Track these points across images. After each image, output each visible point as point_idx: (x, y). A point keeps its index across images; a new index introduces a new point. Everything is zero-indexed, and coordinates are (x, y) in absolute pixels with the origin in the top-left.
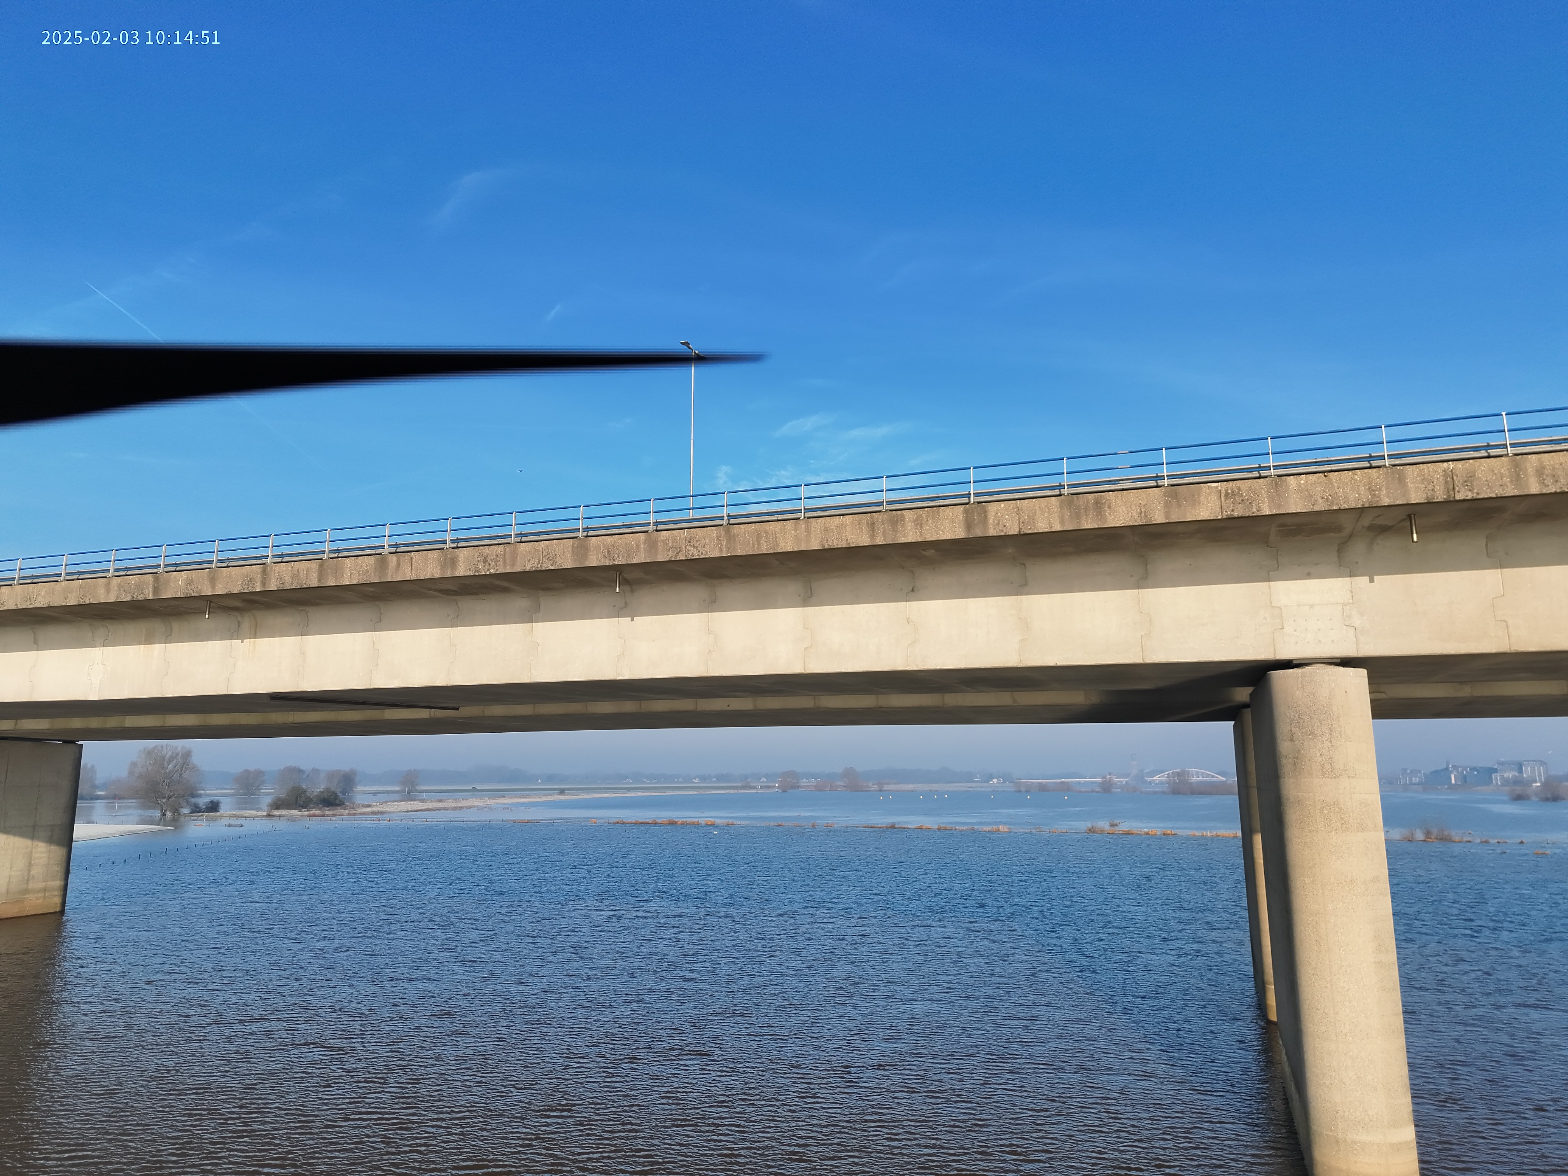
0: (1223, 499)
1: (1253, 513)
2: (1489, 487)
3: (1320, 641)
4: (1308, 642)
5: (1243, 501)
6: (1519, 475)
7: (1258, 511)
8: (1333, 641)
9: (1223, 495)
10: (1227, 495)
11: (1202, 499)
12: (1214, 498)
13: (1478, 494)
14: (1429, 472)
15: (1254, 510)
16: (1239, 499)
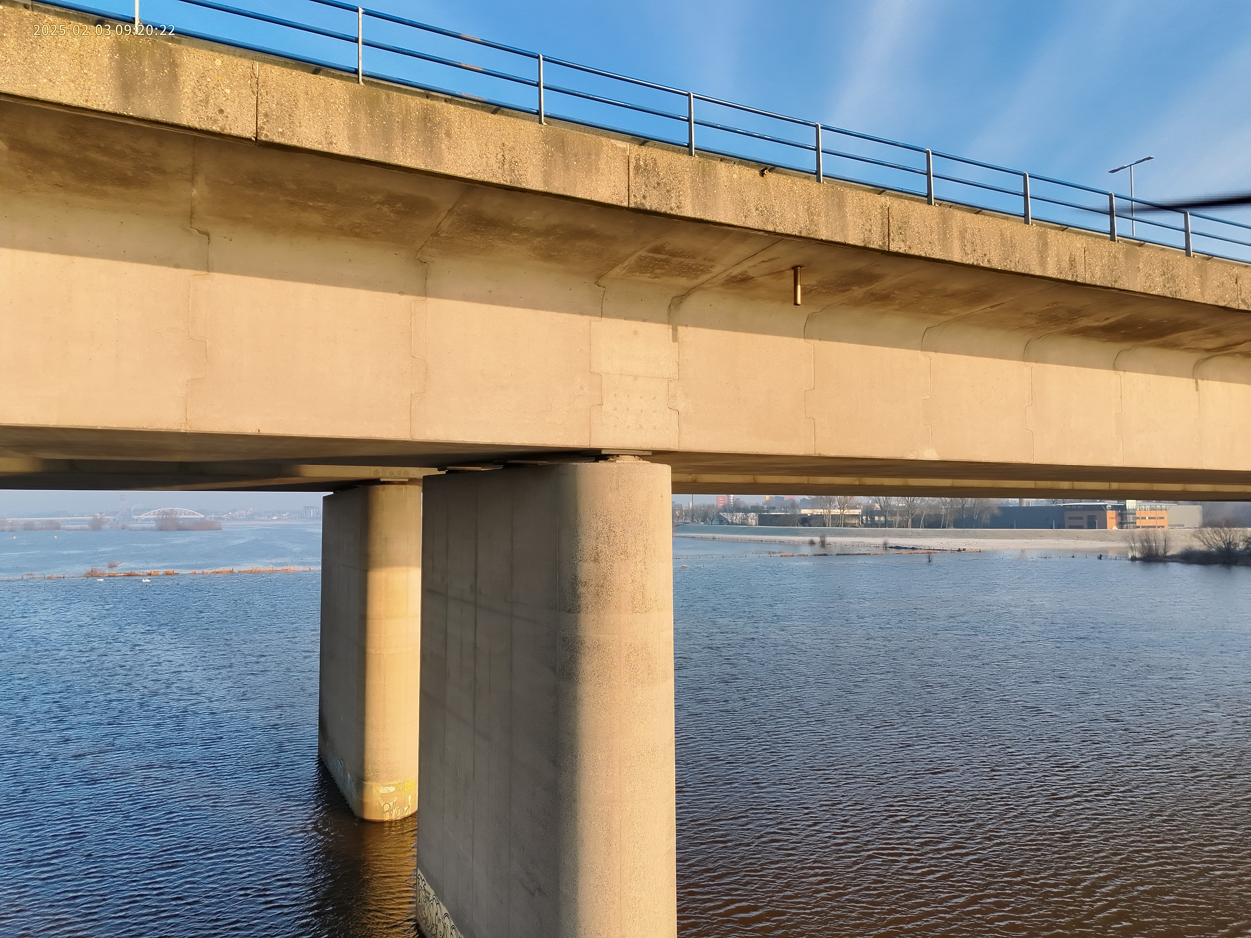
0: (631, 173)
1: (672, 209)
2: (921, 243)
3: (641, 427)
4: (628, 427)
5: (658, 184)
6: (945, 234)
7: (678, 207)
8: (655, 428)
9: (631, 166)
10: (637, 168)
11: (602, 164)
12: (621, 167)
13: (910, 248)
14: (868, 203)
15: (673, 205)
16: (654, 181)
